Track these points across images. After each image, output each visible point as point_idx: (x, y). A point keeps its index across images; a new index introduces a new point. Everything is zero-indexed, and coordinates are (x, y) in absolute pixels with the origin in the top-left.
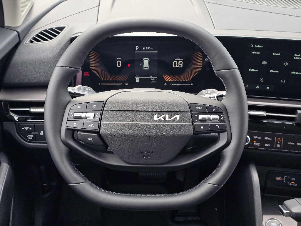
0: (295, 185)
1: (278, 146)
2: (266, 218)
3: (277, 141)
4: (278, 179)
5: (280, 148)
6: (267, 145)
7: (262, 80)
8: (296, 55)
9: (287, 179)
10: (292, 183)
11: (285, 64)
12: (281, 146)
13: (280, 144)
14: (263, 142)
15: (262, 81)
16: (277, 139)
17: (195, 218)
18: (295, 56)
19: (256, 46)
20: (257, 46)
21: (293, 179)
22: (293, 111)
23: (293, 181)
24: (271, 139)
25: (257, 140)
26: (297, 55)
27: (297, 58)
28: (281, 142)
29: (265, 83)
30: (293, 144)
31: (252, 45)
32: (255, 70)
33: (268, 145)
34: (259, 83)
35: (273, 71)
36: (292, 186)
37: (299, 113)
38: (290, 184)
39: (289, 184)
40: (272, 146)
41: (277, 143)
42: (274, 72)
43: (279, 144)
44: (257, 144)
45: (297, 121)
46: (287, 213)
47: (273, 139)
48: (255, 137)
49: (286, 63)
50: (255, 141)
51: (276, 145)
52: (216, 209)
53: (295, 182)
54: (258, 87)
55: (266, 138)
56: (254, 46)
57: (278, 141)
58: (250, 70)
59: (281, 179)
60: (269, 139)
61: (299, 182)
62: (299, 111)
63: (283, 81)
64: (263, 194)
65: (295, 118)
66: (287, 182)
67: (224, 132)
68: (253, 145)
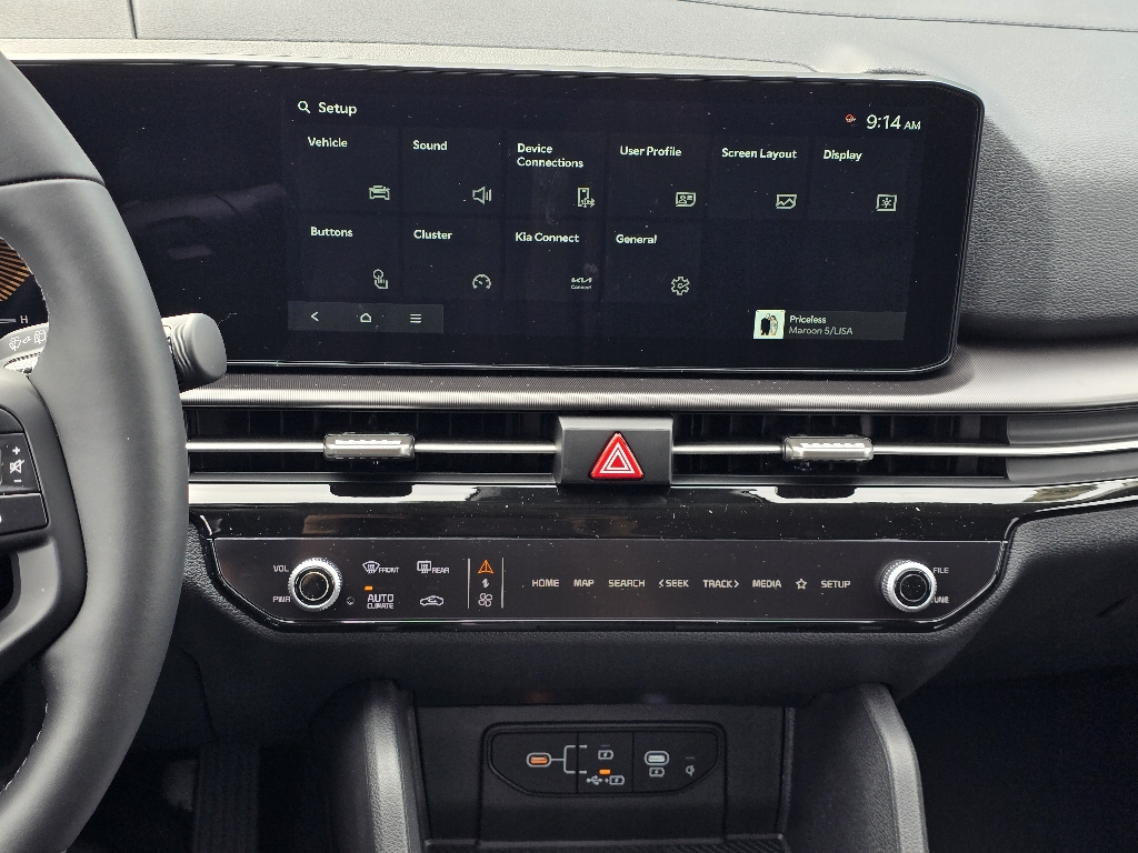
0: (618, 780)
1: (485, 600)
3: (477, 579)
4: (537, 760)
5: (494, 610)
6: (431, 601)
7: (380, 281)
8: (521, 147)
9: (576, 760)
10: (602, 772)
11: (479, 195)
12: (496, 600)
13: (493, 590)
14: (407, 588)
15: (384, 285)
16: (475, 568)
18: (521, 154)
19: (324, 108)
20: (330, 109)
21: (606, 754)
22: (542, 422)
23: (605, 765)
24: (446, 570)
25: (381, 583)
26: (528, 149)
27: (529, 163)
28: (494, 580)
29: (400, 295)
30: (554, 583)
31: (303, 106)
32: (337, 233)
33: (435, 603)
34: (373, 298)
35: (424, 235)
36: (605, 790)
37: (567, 431)
38: (596, 781)
39: (588, 780)
40: (455, 606)
41: (478, 589)
42: (433, 236)
43: (487, 591)
44: (377, 601)
45: (564, 471)
47: (458, 570)
48: (371, 567)
49: (483, 188)
50: (371, 588)
51: (475, 597)
53: (615, 767)
54: (365, 318)
55: (424, 567)
56: (314, 107)
57: (485, 576)
58: (314, 231)
59: (551, 760)
60: (436, 570)
61: (631, 764)
62: (566, 424)
63: (481, 280)
64: (471, 842)
65: (551, 457)
66: (577, 772)
67: (38, 542)
68: (361, 610)
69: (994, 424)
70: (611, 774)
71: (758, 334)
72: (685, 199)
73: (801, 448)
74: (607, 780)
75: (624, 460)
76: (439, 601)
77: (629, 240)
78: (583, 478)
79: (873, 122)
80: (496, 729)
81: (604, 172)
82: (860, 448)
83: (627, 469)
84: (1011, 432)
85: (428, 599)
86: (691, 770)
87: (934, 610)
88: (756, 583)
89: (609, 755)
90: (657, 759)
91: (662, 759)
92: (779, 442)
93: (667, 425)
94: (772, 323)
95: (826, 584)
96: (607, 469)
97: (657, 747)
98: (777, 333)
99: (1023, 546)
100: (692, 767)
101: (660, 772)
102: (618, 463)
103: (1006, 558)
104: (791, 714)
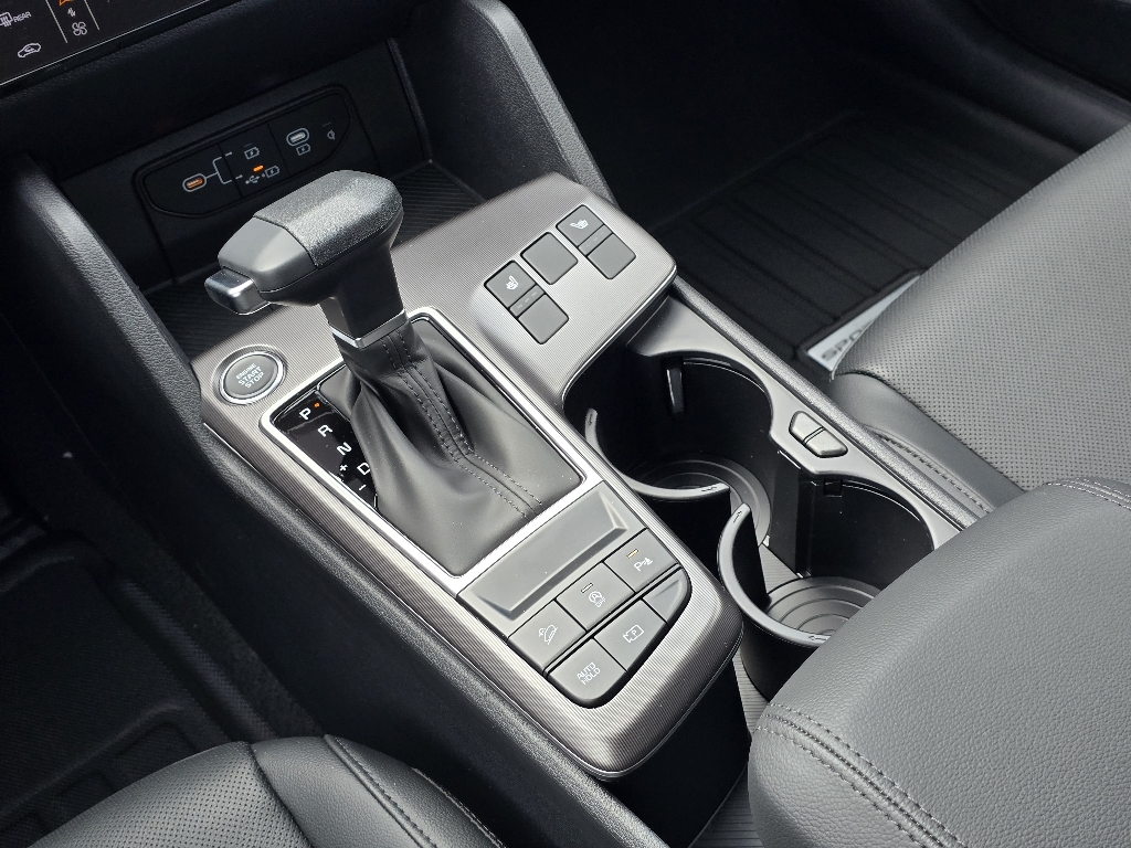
0: (274, 171)
1: (80, 29)
2: (209, 369)
3: (61, 12)
4: (192, 184)
5: (93, 35)
6: (28, 50)
10: (256, 169)
12: (90, 25)
13: (82, 16)
17: (20, 541)
21: (252, 153)
23: (256, 162)
24: (27, 15)
28: (78, 5)
33: (32, 51)
38: (253, 180)
39: (247, 182)
40: (52, 46)
41: (67, 22)
43: (76, 19)
46: (245, 292)
47: (38, 10)
51: (69, 32)
52: (68, 455)
53: (265, 160)
55: (5, 19)
57: (66, 6)
59: (205, 178)
60: (18, 18)
61: (278, 152)
64: (169, 283)
66: (234, 179)
70: (265, 168)
74: (263, 175)
76: (36, 47)
80: (140, 173)
85: (25, 49)
86: (332, 135)
89: (255, 152)
90: (300, 137)
91: (302, 136)
97: (293, 127)
100: (331, 132)
101: (306, 148)
104: (394, 45)
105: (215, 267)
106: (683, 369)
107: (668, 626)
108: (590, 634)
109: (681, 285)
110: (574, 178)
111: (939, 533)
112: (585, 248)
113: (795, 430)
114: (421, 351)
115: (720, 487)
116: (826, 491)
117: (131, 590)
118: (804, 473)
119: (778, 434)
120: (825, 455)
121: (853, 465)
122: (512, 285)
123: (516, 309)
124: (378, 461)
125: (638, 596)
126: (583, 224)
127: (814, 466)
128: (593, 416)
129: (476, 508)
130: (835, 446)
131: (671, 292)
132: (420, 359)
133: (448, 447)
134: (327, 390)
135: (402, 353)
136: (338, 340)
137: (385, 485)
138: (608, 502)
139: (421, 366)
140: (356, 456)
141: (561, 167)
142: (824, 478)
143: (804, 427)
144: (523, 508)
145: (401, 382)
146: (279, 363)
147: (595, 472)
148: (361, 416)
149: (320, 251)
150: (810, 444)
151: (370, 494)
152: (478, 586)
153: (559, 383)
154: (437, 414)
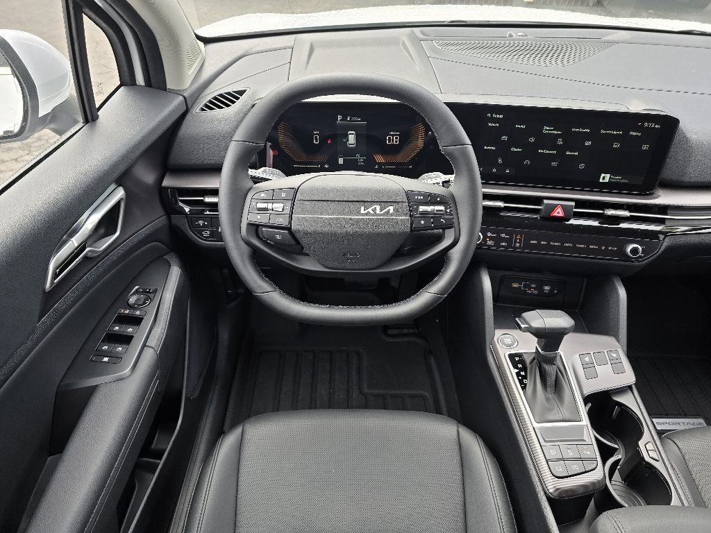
0: (536, 292)
1: (518, 245)
2: (498, 333)
3: (516, 239)
4: (514, 285)
5: (520, 247)
6: (504, 244)
7: (500, 161)
8: (545, 128)
9: (525, 286)
10: (532, 290)
11: (531, 140)
12: (520, 245)
13: (520, 243)
14: (498, 240)
16: (516, 236)
17: (412, 331)
18: (545, 130)
19: (494, 116)
20: (496, 116)
22: (538, 200)
23: (533, 288)
24: (508, 237)
25: (491, 238)
26: (548, 128)
27: (546, 132)
28: (520, 240)
29: (505, 165)
30: (536, 242)
31: (489, 115)
32: (492, 148)
34: (497, 165)
35: (514, 149)
36: (532, 294)
37: (546, 204)
38: (530, 292)
39: (528, 292)
40: (509, 245)
41: (516, 242)
42: (516, 150)
43: (518, 242)
44: (490, 243)
45: (543, 214)
46: (525, 327)
47: (511, 238)
48: (489, 234)
49: (533, 138)
50: (488, 240)
51: (515, 244)
52: (437, 321)
53: (535, 289)
54: (494, 170)
55: (503, 235)
56: (492, 115)
57: (518, 239)
58: (485, 148)
59: (519, 285)
60: (506, 237)
61: (540, 288)
62: (546, 201)
63: (527, 162)
64: (495, 303)
65: (540, 209)
66: (525, 289)
67: (451, 228)
68: (485, 244)
69: (664, 209)
71: (601, 180)
72: (588, 143)
73: (610, 212)
74: (533, 292)
75: (560, 212)
76: (506, 244)
77: (570, 153)
78: (548, 216)
79: (646, 124)
80: (505, 276)
81: (567, 135)
82: (626, 213)
83: (561, 214)
84: (668, 212)
86: (556, 292)
87: (640, 257)
88: (591, 246)
89: (534, 286)
90: (547, 288)
92: (603, 210)
93: (573, 204)
94: (605, 178)
95: (610, 248)
96: (556, 214)
97: (547, 285)
98: (607, 180)
99: (667, 242)
101: (547, 291)
102: (558, 213)
103: (662, 245)
104: (586, 279)
105: (520, 316)
106: (622, 409)
107: (586, 472)
108: (563, 459)
109: (634, 387)
110: (618, 341)
111: (675, 501)
112: (612, 362)
113: (647, 446)
114: (555, 363)
115: (616, 446)
116: (646, 467)
117: (432, 360)
118: (643, 458)
119: (641, 443)
120: (652, 458)
121: (659, 466)
122: (587, 359)
123: (585, 366)
124: (530, 382)
125: (581, 459)
126: (614, 355)
127: (647, 459)
128: (590, 405)
129: (550, 410)
130: (657, 458)
131: (630, 387)
132: (554, 364)
133: (549, 389)
134: (525, 357)
135: (551, 361)
136: (537, 348)
137: (529, 389)
138: (585, 432)
139: (553, 366)
140: (525, 377)
141: (616, 336)
142: (648, 463)
143: (650, 446)
144: (561, 418)
145: (547, 367)
146: (516, 343)
147: (585, 421)
148: (531, 369)
149: (549, 329)
150: (649, 452)
151: (524, 388)
152: (541, 429)
153: (587, 392)
154: (551, 380)
